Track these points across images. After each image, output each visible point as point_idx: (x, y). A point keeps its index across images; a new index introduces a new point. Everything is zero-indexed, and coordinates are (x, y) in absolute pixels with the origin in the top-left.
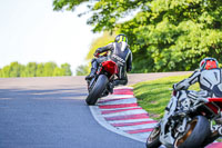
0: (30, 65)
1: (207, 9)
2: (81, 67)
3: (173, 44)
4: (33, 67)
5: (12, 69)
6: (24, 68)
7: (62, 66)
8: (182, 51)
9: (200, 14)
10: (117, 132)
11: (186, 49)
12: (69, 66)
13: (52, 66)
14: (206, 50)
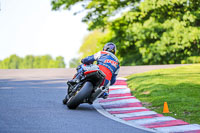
0: (28, 57)
1: (189, 9)
2: (74, 60)
3: (159, 39)
4: (31, 60)
5: (11, 61)
6: (22, 60)
7: (57, 59)
8: (167, 45)
9: (183, 13)
10: (114, 118)
11: (171, 44)
12: (62, 58)
13: (48, 58)
14: (188, 45)
